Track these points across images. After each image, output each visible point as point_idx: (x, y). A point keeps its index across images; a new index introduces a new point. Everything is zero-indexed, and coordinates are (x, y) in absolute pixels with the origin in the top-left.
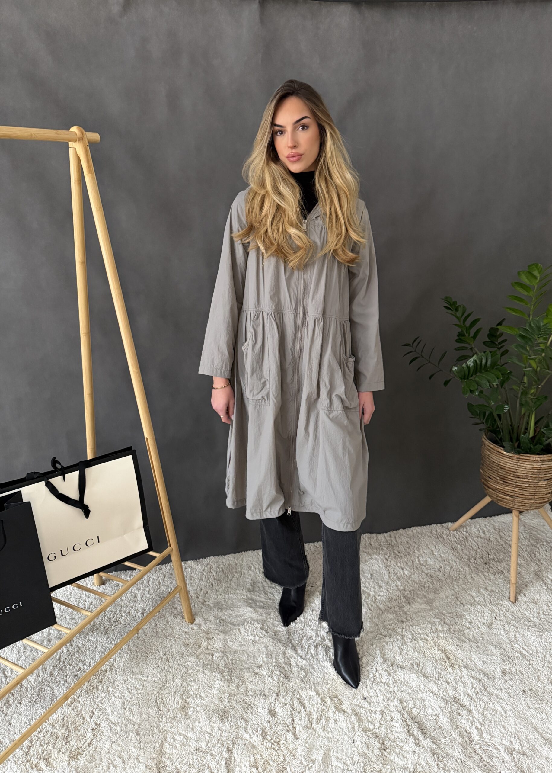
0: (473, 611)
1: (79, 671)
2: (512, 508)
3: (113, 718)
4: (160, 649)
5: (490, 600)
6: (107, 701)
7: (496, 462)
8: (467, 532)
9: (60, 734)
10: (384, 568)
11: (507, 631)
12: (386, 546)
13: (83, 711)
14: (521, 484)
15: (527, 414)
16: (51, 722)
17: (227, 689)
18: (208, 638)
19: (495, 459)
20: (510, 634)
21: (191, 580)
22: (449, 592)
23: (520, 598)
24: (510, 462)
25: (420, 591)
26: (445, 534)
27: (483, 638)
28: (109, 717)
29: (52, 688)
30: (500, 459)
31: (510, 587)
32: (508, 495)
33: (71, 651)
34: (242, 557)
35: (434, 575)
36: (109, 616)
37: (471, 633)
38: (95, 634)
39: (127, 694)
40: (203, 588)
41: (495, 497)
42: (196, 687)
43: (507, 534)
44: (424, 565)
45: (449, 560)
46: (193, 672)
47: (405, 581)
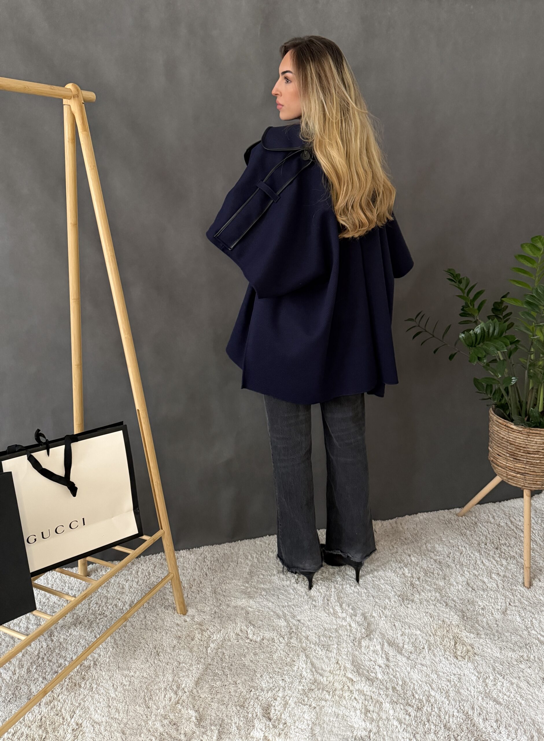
0: (485, 597)
1: (59, 667)
2: (524, 487)
3: (97, 717)
4: (149, 642)
5: (504, 586)
6: (90, 699)
7: (505, 437)
8: (476, 517)
9: (36, 736)
10: (390, 555)
11: (523, 617)
12: (391, 533)
13: (63, 710)
14: (532, 461)
15: (535, 388)
16: (27, 723)
18: (202, 630)
19: (504, 434)
20: (526, 620)
21: (183, 570)
22: (459, 578)
23: (535, 583)
24: (520, 437)
25: (429, 578)
26: (453, 520)
27: (498, 625)
28: (92, 716)
29: (29, 686)
30: (509, 434)
31: (523, 572)
32: (518, 473)
33: (51, 646)
34: (238, 546)
35: (443, 561)
36: (93, 608)
37: (485, 620)
38: (78, 628)
39: (113, 690)
40: (196, 578)
41: (505, 475)
43: (518, 519)
44: (432, 551)
45: (458, 546)
46: (186, 666)
47: (412, 568)
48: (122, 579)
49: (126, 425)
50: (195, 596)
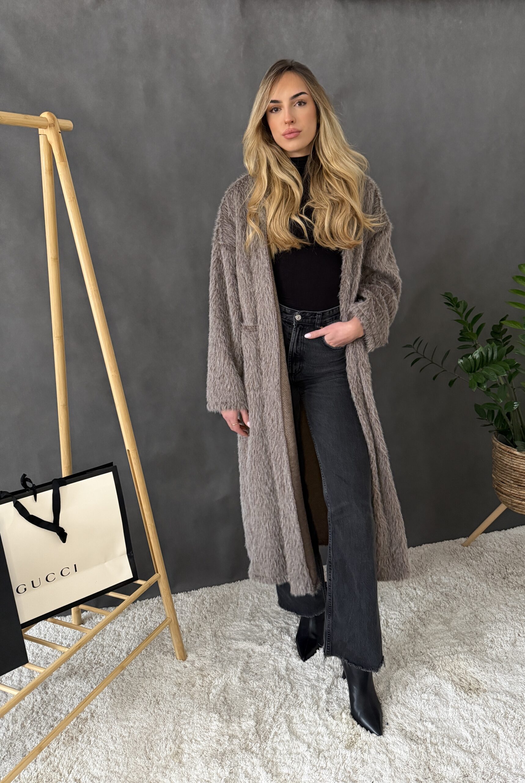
0: (494, 629)
1: (55, 720)
3: (96, 772)
4: (148, 690)
5: (512, 617)
6: (88, 752)
7: (509, 464)
8: (482, 547)
10: (395, 589)
13: (60, 766)
17: (226, 730)
18: (203, 676)
19: (508, 461)
21: (182, 613)
22: (467, 610)
25: (435, 611)
26: (459, 550)
27: (507, 657)
28: (91, 771)
29: (23, 742)
30: (513, 460)
33: (45, 700)
35: (450, 594)
36: (89, 658)
37: (494, 652)
38: (74, 679)
39: (112, 743)
40: (195, 621)
41: (510, 503)
42: (190, 730)
44: (438, 583)
45: (465, 577)
46: (187, 714)
47: (418, 601)
48: (118, 626)
49: (116, 466)
50: (195, 640)
